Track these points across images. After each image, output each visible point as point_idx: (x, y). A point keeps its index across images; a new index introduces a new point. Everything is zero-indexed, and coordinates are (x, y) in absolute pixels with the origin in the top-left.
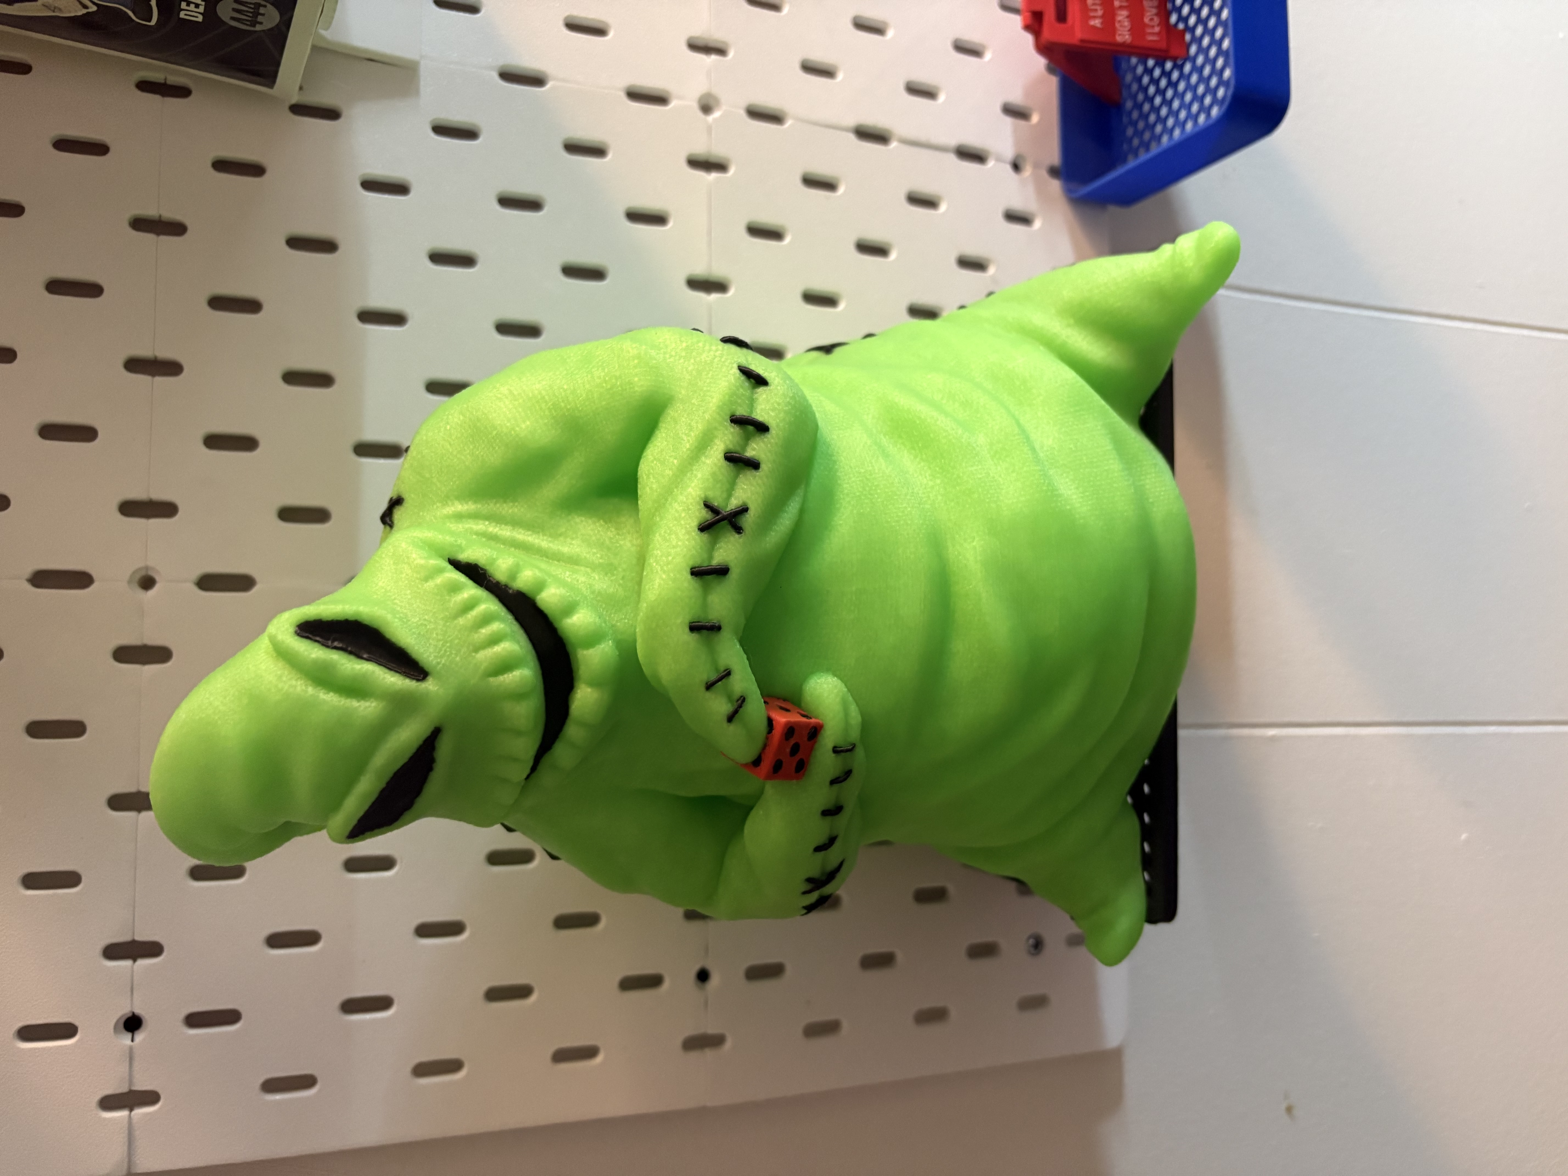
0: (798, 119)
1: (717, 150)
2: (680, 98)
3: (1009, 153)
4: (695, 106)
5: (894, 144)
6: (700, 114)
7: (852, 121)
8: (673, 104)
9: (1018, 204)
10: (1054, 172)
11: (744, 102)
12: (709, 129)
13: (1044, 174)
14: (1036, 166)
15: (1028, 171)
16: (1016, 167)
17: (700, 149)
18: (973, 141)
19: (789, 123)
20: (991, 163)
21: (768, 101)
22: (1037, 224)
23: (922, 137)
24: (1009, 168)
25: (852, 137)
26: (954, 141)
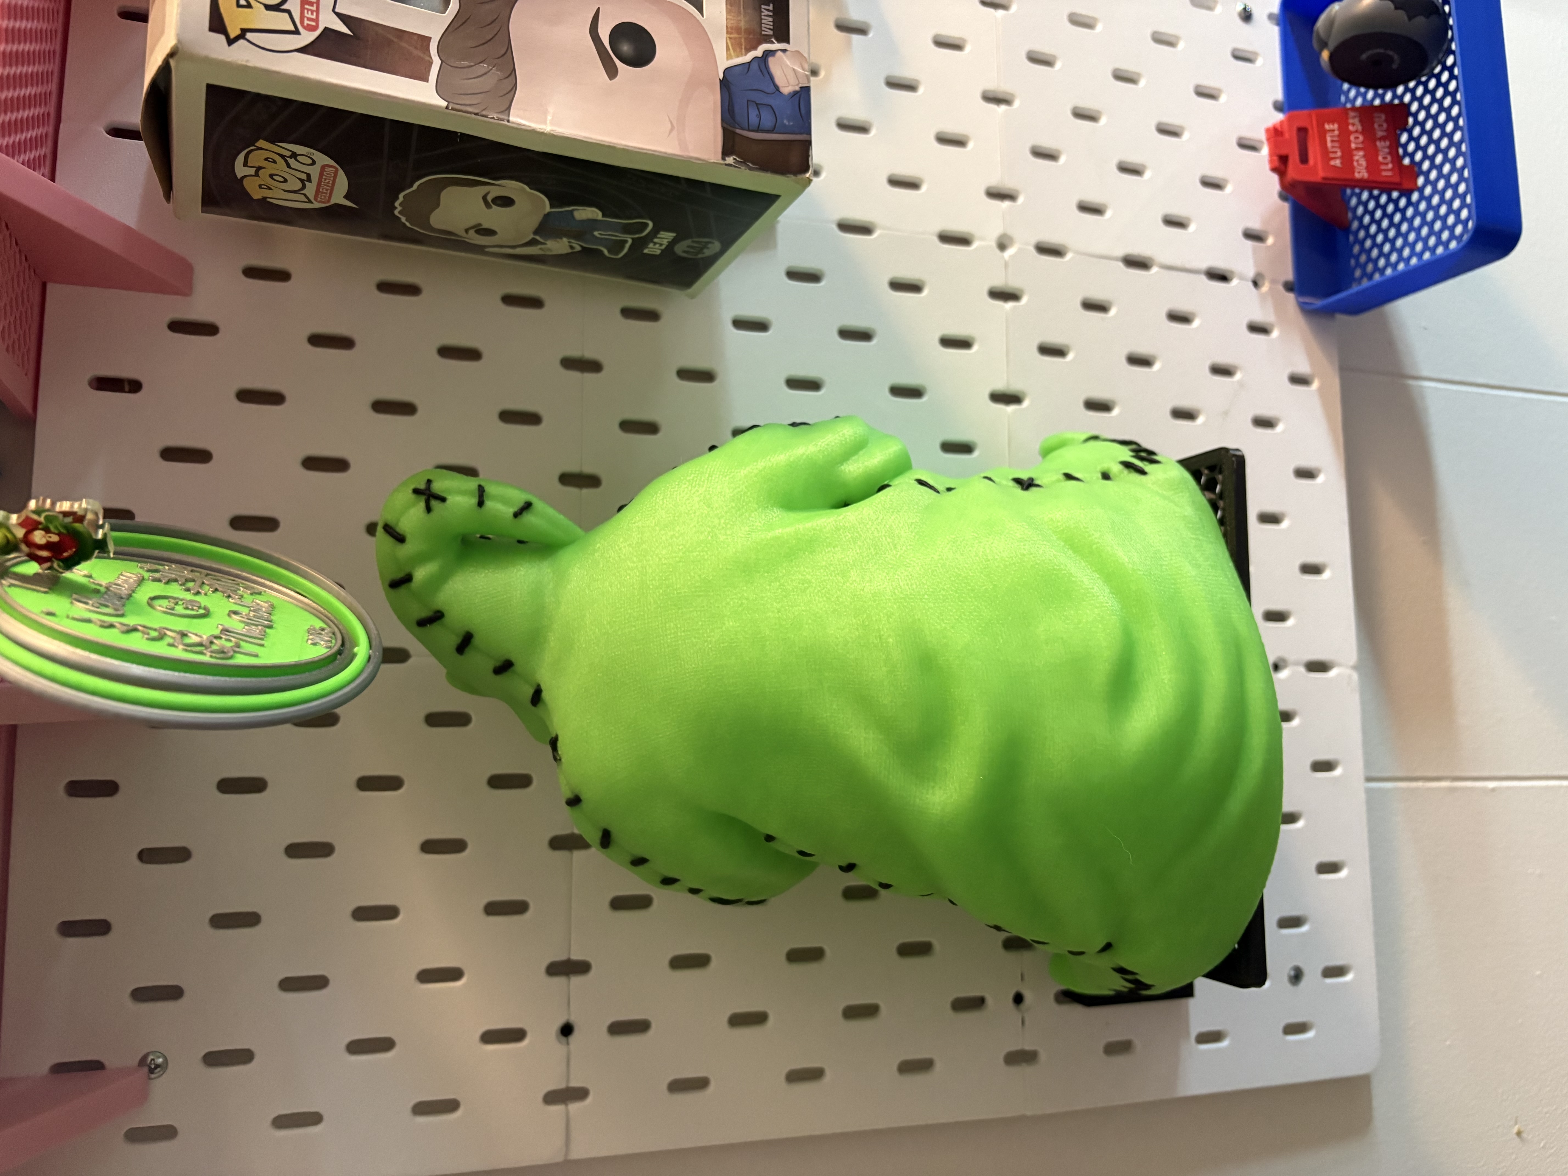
0: (1077, 252)
1: (1012, 283)
2: (982, 239)
3: (1251, 273)
4: (993, 244)
5: (1155, 270)
6: (997, 251)
7: (1121, 252)
8: (975, 245)
9: (1259, 317)
10: (1289, 287)
11: (1033, 240)
12: (1006, 265)
13: (1281, 288)
14: (1273, 282)
15: (1265, 288)
16: (1256, 284)
17: (999, 282)
18: (1220, 264)
19: (1069, 256)
20: (1235, 282)
21: (1052, 238)
22: (1275, 334)
23: (1178, 263)
24: (1251, 285)
25: (1121, 265)
26: (1204, 265)
